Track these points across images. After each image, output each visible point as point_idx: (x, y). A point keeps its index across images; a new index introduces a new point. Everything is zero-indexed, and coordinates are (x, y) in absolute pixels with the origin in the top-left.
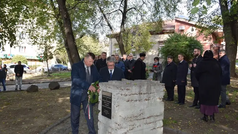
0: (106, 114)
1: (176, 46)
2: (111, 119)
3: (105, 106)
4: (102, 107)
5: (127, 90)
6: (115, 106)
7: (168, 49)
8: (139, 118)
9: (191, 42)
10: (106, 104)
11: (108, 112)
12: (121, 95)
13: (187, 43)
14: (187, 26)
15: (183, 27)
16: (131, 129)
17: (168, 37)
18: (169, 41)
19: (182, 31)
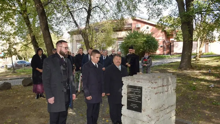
0: (134, 107)
1: (135, 42)
2: (141, 112)
3: (133, 100)
4: (128, 101)
5: (156, 83)
6: (147, 99)
7: (128, 46)
8: (162, 109)
9: (148, 39)
10: (133, 98)
11: (136, 106)
12: (152, 88)
13: (145, 39)
14: (142, 24)
15: (139, 25)
16: (158, 121)
17: (128, 34)
18: (128, 38)
19: (139, 28)
